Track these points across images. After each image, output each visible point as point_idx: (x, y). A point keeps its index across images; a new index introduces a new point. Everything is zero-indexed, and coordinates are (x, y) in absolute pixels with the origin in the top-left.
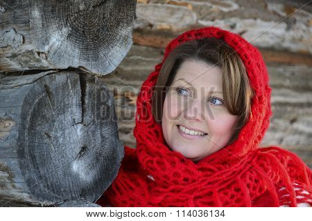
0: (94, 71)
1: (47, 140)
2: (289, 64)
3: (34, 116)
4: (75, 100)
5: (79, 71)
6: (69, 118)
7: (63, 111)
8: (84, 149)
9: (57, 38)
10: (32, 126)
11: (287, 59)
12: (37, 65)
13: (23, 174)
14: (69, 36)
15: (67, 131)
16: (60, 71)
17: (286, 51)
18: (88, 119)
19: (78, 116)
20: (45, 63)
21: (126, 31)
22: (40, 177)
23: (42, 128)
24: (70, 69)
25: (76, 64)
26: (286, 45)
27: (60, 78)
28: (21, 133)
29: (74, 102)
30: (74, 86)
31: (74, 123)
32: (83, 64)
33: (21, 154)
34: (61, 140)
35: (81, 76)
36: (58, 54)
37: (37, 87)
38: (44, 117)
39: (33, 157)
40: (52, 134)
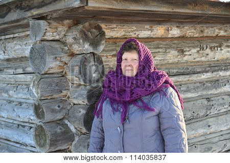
1: (86, 70)
2: (153, 41)
4: (92, 60)
5: (93, 53)
6: (91, 64)
7: (90, 62)
8: (96, 71)
9: (87, 46)
12: (82, 53)
13: (82, 78)
14: (89, 45)
15: (91, 67)
16: (88, 53)
17: (152, 38)
18: (96, 64)
19: (93, 63)
20: (84, 52)
21: (103, 42)
24: (91, 53)
25: (92, 51)
26: (151, 36)
27: (89, 55)
28: (80, 69)
30: (92, 57)
31: (93, 65)
33: (81, 74)
35: (93, 54)
36: (87, 49)
37: (83, 58)
38: (85, 65)
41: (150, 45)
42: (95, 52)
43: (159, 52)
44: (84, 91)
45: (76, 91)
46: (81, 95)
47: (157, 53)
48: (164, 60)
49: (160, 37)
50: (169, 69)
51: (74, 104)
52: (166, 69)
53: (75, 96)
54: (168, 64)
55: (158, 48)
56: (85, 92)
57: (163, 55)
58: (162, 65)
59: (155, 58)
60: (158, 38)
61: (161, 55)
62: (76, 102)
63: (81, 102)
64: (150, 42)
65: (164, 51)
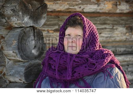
0: (37, 27)
1: (25, 45)
2: (100, 16)
3: (21, 39)
4: (32, 34)
5: (33, 27)
6: (31, 39)
7: (29, 37)
8: (35, 47)
9: (26, 19)
10: (21, 42)
11: (99, 15)
12: (22, 26)
13: (20, 54)
14: (29, 18)
15: (30, 42)
16: (28, 27)
17: (98, 13)
18: (36, 39)
19: (33, 38)
20: (24, 25)
21: (45, 15)
22: (24, 55)
23: (24, 42)
24: (30, 27)
25: (32, 25)
26: (98, 11)
27: (28, 29)
28: (18, 44)
29: (32, 35)
30: (31, 31)
31: (32, 40)
32: (34, 25)
33: (19, 49)
34: (29, 45)
35: (33, 28)
36: (27, 23)
37: (22, 32)
38: (24, 39)
39: (22, 50)
40: (26, 43)
41: (96, 20)
43: (105, 28)
44: (22, 68)
45: (13, 68)
47: (103, 29)
48: (110, 37)
49: (107, 12)
51: (10, 82)
53: (11, 73)
54: (115, 41)
55: (105, 24)
56: (23, 70)
57: (110, 31)
58: (108, 42)
59: (101, 35)
60: (105, 14)
61: (108, 31)
62: (12, 79)
63: (17, 80)
64: (96, 17)
65: (111, 27)
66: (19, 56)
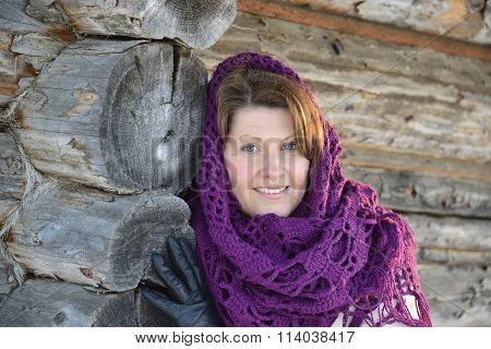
0: (191, 45)
1: (131, 120)
2: (412, 46)
3: (120, 90)
4: (166, 75)
6: (157, 96)
7: (151, 87)
8: (170, 133)
9: (154, 4)
10: (117, 103)
12: (127, 32)
13: (104, 155)
14: (168, 2)
15: (154, 111)
16: (153, 41)
17: (410, 29)
18: (177, 99)
19: (167, 94)
20: (137, 31)
22: (121, 161)
23: (129, 105)
24: (165, 40)
25: (171, 34)
26: (410, 22)
27: (153, 49)
28: (105, 109)
29: (165, 78)
30: (166, 60)
31: (162, 102)
32: (180, 35)
33: (103, 132)
34: (146, 121)
35: (176, 48)
37: (128, 58)
38: (131, 92)
39: (115, 138)
40: (138, 113)
41: (403, 62)
42: (189, 41)
43: (432, 100)
45: (56, 216)
46: (83, 239)
47: (421, 100)
48: (442, 139)
49: (442, 31)
50: (453, 185)
51: (30, 275)
52: (443, 182)
53: (46, 236)
55: (431, 80)
56: (111, 230)
57: (447, 116)
58: (429, 160)
59: (411, 124)
60: (431, 37)
61: (437, 114)
62: (42, 264)
63: (70, 270)
64: (400, 45)
65: (452, 100)
66: (97, 163)
